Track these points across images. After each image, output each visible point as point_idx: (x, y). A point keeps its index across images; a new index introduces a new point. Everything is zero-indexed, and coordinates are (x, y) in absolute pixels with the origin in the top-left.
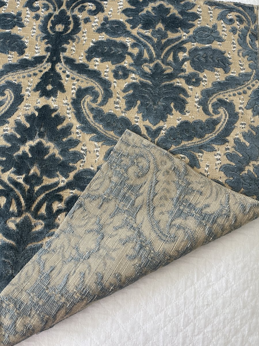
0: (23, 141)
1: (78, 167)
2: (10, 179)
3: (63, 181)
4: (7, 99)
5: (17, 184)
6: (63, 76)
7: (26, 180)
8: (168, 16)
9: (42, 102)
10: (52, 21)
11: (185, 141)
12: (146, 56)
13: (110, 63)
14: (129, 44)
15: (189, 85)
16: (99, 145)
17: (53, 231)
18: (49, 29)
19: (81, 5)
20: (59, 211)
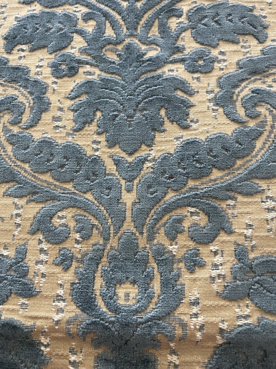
11: (194, 179)
12: (109, 32)
13: (46, 50)
14: (79, 15)
15: (193, 72)
16: (21, 202)
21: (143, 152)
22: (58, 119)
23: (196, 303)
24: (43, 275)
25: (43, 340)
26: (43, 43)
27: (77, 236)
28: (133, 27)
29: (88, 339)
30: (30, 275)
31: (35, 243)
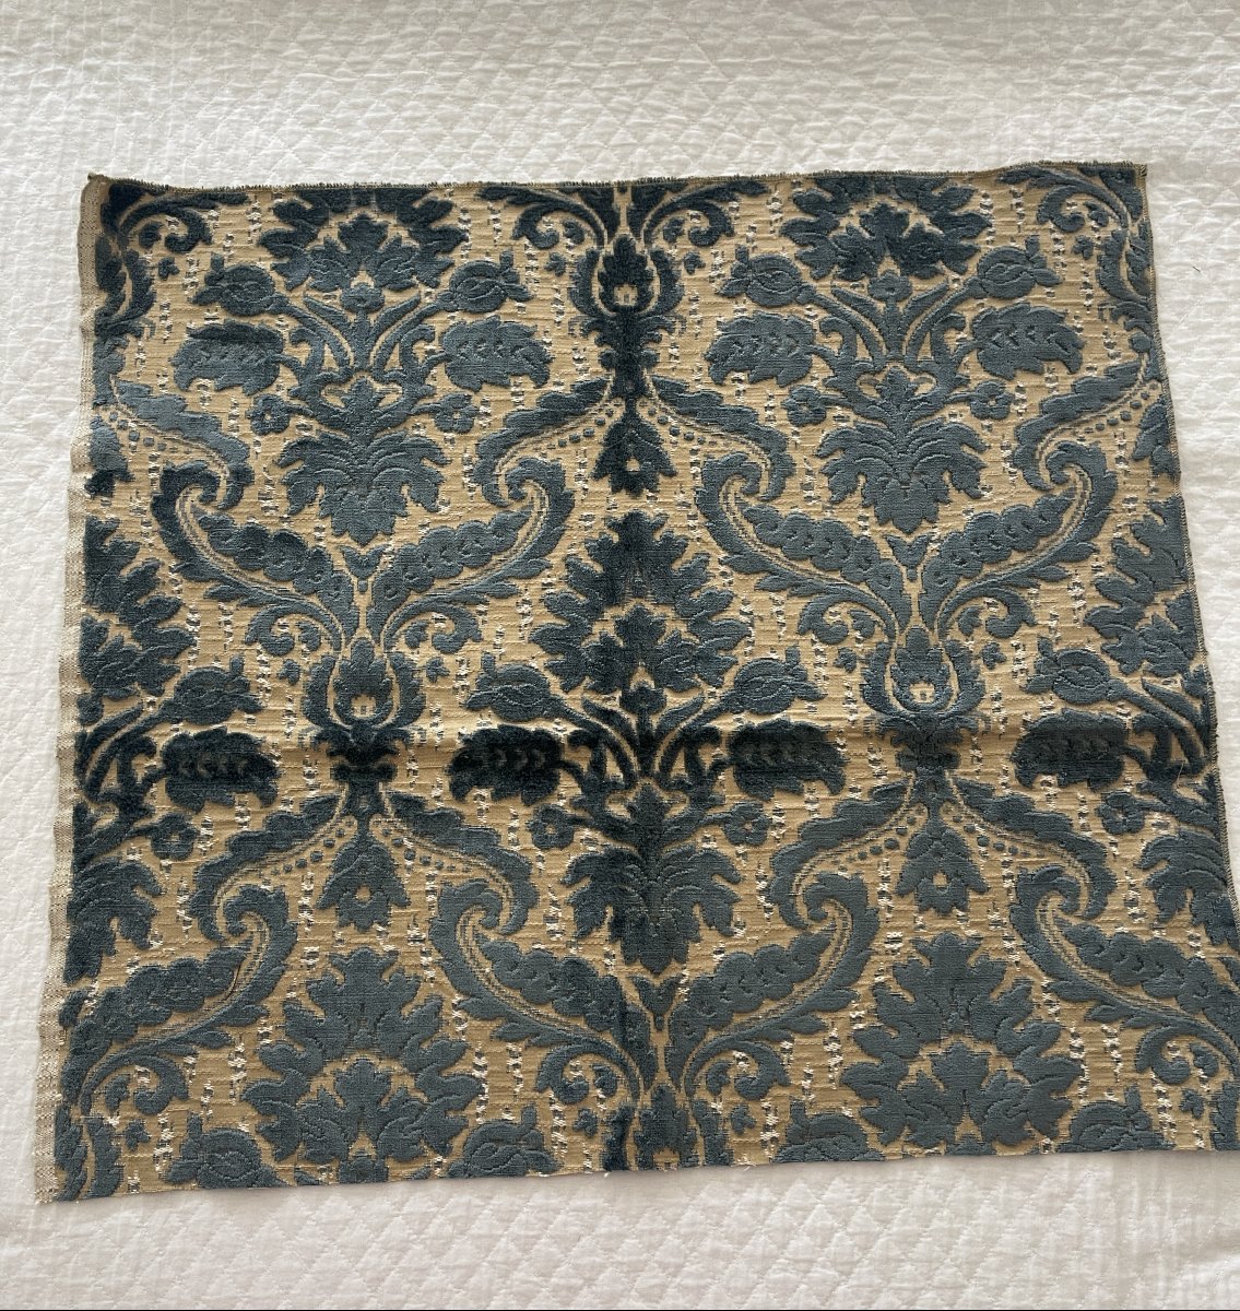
0: (595, 612)
1: (740, 660)
2: (587, 705)
3: (712, 694)
4: (532, 506)
5: (607, 716)
6: (663, 432)
7: (626, 702)
8: (905, 234)
9: (624, 504)
10: (601, 275)
11: (991, 563)
12: (862, 353)
13: (774, 381)
14: (815, 323)
15: (983, 418)
16: (781, 597)
17: (714, 813)
18: (598, 302)
19: (670, 217)
20: (718, 766)
21: (925, 530)
22: (807, 487)
23: (998, 698)
24: (826, 678)
25: (838, 741)
26: (771, 371)
27: (857, 634)
28: (894, 344)
29: (888, 738)
30: (811, 678)
31: (807, 645)
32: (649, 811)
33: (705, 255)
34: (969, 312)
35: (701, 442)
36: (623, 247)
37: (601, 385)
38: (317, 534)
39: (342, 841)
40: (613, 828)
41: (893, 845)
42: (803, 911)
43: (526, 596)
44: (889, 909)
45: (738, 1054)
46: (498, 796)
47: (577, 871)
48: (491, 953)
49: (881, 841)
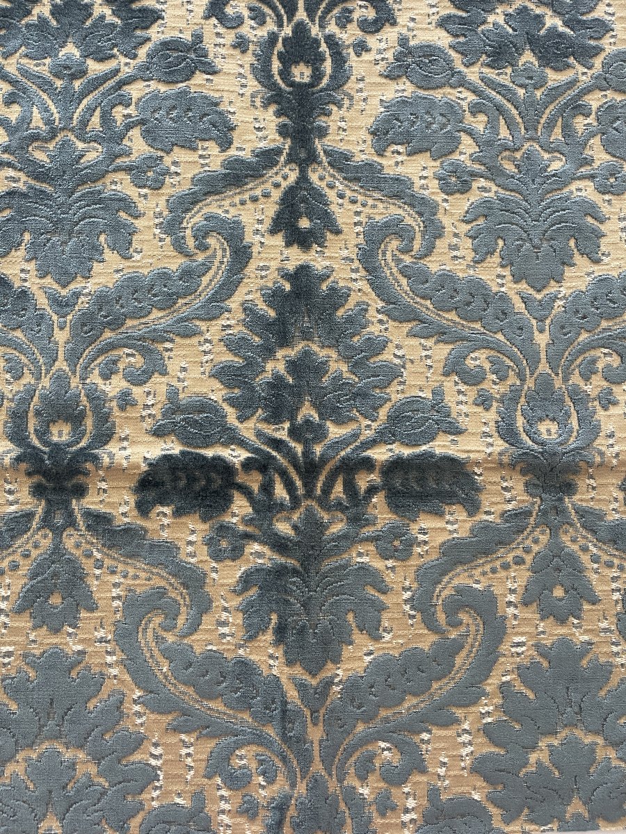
0: (268, 352)
1: (393, 396)
2: (259, 434)
3: (368, 426)
4: (214, 256)
5: (277, 444)
6: (331, 195)
7: (293, 432)
8: (542, 32)
9: (296, 257)
10: (280, 54)
11: (608, 319)
12: (504, 133)
13: (428, 154)
14: (464, 104)
15: (604, 193)
16: (429, 343)
17: (367, 531)
18: (277, 77)
19: (341, 6)
20: (372, 490)
21: (553, 288)
22: (455, 247)
23: (611, 436)
24: (467, 415)
25: (476, 470)
26: (425, 145)
27: (494, 377)
28: (531, 126)
29: (518, 468)
30: (454, 415)
31: (450, 385)
32: (312, 529)
33: (372, 41)
34: (595, 101)
35: (364, 205)
36: (300, 29)
37: (278, 151)
38: (23, 275)
39: (38, 552)
40: (280, 544)
41: (519, 561)
42: (441, 617)
43: (208, 336)
44: (515, 617)
45: (383, 745)
46: (178, 513)
47: (246, 581)
48: (168, 654)
49: (510, 558)
